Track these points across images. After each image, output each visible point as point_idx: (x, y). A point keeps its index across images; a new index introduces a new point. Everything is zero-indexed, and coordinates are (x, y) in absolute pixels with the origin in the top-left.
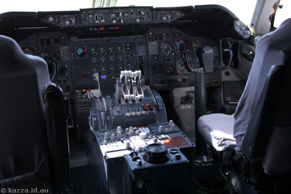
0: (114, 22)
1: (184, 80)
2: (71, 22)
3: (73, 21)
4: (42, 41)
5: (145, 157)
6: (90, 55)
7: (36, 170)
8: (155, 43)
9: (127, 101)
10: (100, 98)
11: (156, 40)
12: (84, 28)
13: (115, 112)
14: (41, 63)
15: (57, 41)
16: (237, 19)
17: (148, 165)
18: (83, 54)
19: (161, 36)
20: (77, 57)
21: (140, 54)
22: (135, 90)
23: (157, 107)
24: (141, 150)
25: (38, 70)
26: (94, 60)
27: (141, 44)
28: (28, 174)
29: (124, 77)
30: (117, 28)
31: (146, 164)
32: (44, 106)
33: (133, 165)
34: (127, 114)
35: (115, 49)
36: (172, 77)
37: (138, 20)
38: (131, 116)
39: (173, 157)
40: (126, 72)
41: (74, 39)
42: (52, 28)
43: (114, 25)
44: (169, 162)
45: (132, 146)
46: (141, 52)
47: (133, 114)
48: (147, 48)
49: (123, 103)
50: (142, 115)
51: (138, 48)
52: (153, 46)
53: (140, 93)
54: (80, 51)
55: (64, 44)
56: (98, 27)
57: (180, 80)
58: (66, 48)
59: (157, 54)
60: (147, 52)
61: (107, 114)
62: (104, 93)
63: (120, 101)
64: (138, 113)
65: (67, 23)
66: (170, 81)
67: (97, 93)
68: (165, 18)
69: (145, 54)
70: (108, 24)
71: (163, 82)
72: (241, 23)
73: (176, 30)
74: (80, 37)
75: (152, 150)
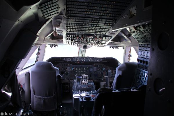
0: (82, 61)
1: (104, 80)
2: (70, 60)
3: (71, 60)
4: (63, 65)
5: (84, 99)
6: (76, 70)
7: (53, 96)
8: (95, 68)
9: (83, 84)
10: (76, 82)
11: (96, 67)
12: (74, 62)
13: (79, 86)
14: (57, 70)
15: (66, 65)
16: (119, 62)
17: (85, 101)
18: (74, 70)
19: (98, 66)
20: (72, 70)
21: (91, 71)
22: (86, 81)
23: (92, 86)
24: (84, 97)
25: (56, 71)
26: (77, 72)
27: (91, 68)
28: (51, 97)
29: (83, 76)
30: (83, 62)
31: (84, 100)
32: (57, 80)
33: (81, 100)
34: (83, 87)
35: (83, 69)
36: (100, 79)
37: (89, 61)
38: (84, 88)
39: (92, 99)
40: (83, 75)
41: (71, 65)
42: (65, 62)
43: (82, 62)
44: (91, 101)
45: (82, 96)
46: (91, 70)
47: (84, 87)
48: (93, 69)
49: (82, 84)
50: (87, 88)
51: (90, 69)
52: (95, 69)
53: (87, 81)
54: (73, 69)
55: (69, 66)
56: (78, 62)
57: (103, 79)
58: (69, 67)
59: (96, 71)
60: (93, 70)
61: (77, 87)
62: (77, 81)
63: (81, 84)
64: (86, 87)
65: (69, 60)
66: (100, 80)
67: (75, 80)
68: (97, 60)
69: (92, 71)
70: (80, 61)
71: (97, 80)
72: (120, 63)
73: (102, 64)
74: (73, 64)
75: (87, 97)
